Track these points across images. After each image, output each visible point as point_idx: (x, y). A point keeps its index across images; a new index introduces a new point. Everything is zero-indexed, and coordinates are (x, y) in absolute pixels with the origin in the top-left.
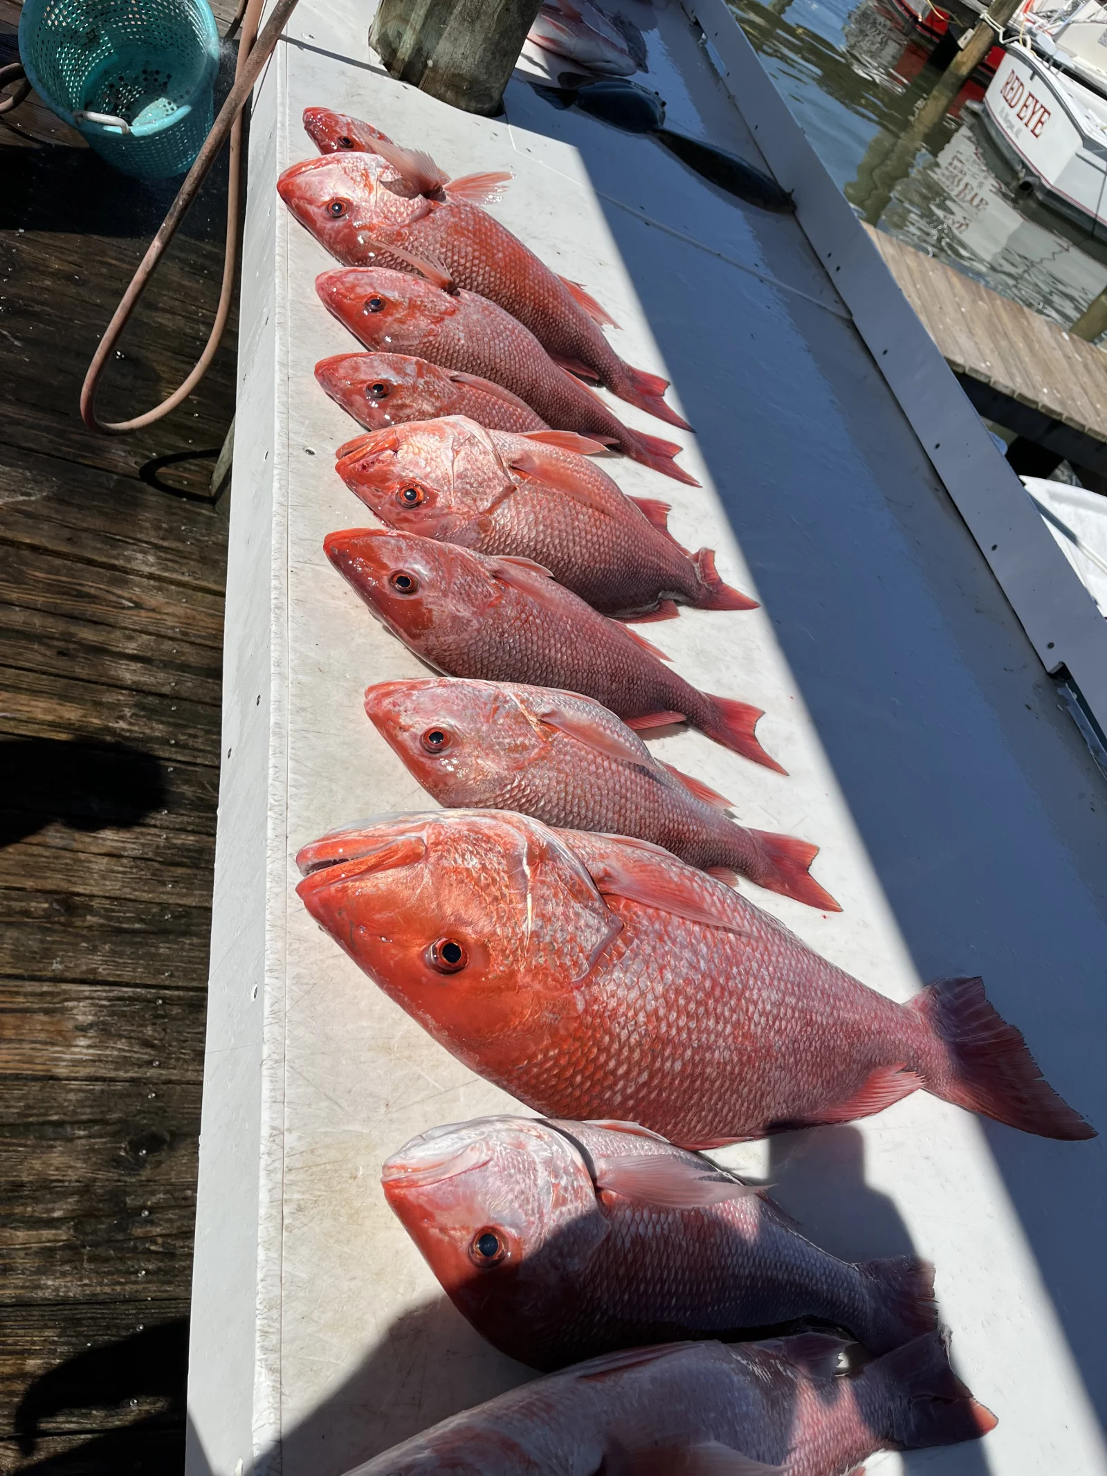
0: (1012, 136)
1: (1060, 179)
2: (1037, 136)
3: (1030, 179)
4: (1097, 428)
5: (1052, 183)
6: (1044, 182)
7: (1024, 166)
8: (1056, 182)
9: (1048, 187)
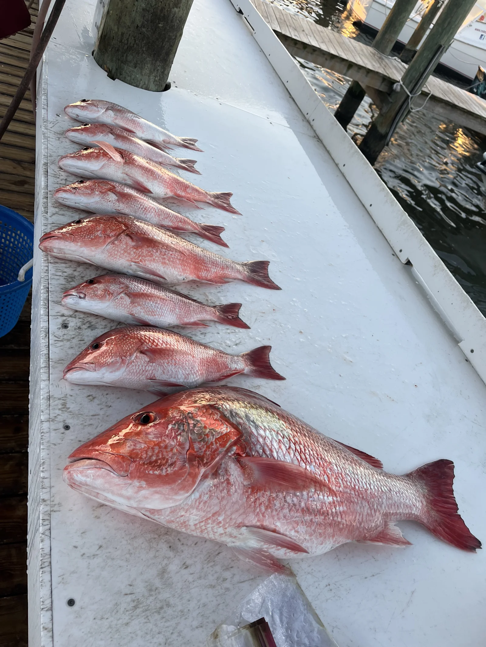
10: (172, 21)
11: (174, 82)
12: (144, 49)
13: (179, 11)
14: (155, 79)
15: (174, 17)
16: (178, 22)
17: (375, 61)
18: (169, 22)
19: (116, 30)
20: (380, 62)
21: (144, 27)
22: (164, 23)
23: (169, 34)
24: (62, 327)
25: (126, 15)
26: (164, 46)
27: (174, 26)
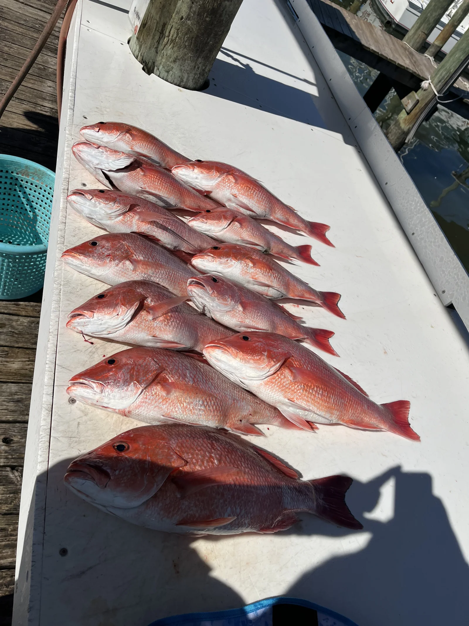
0: (384, 4)
1: (401, 19)
2: (392, 3)
3: (390, 20)
4: (392, 59)
5: (398, 21)
6: (395, 20)
7: (388, 15)
8: (399, 21)
9: (397, 23)
10: (221, 16)
11: (213, 79)
12: (187, 44)
13: (230, 5)
14: (194, 77)
15: (224, 12)
16: (227, 16)
17: (405, 57)
18: (218, 16)
19: (158, 19)
20: (410, 57)
21: (189, 20)
22: (212, 17)
23: (216, 29)
24: (69, 401)
25: (170, 4)
26: (209, 42)
27: (223, 20)
